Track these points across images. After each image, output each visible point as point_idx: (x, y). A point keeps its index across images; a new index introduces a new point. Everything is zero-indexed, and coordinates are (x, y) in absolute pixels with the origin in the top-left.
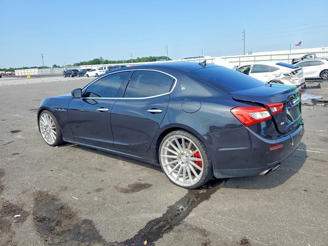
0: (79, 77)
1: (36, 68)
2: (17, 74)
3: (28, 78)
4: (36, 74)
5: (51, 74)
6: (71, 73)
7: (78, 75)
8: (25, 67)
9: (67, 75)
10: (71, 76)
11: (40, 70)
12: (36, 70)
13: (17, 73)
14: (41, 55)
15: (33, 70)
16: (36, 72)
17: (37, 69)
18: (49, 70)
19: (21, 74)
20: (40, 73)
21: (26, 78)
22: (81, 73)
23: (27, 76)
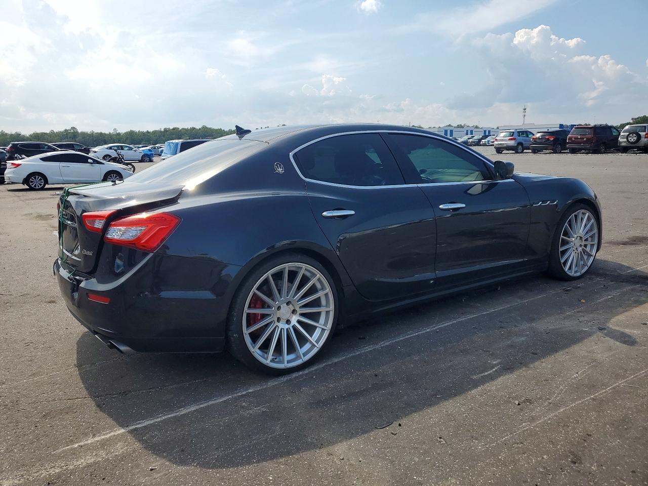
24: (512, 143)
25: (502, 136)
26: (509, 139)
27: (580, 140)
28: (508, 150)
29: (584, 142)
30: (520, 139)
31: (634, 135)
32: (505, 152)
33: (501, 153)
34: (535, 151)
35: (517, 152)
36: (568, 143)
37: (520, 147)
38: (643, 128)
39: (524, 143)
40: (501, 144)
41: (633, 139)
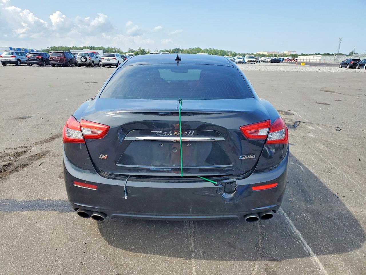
0: (358, 68)
1: (319, 54)
2: (299, 61)
3: (301, 65)
4: (318, 61)
5: (333, 63)
6: (350, 63)
7: (357, 66)
8: (317, 53)
9: (343, 66)
10: (348, 66)
11: (324, 57)
12: (319, 57)
13: (300, 59)
14: (340, 40)
15: (315, 57)
16: (318, 59)
17: (321, 56)
18: (334, 58)
19: (303, 61)
20: (323, 61)
21: (300, 65)
22: (362, 63)
23: (302, 63)
24: (13, 59)
25: (5, 54)
26: (11, 57)
27: (57, 59)
28: (10, 63)
29: (60, 60)
30: (18, 57)
31: (84, 58)
32: (9, 64)
33: (6, 65)
34: (30, 65)
35: (18, 65)
36: (51, 61)
37: (19, 62)
38: (87, 54)
39: (21, 59)
40: (5, 60)
41: (84, 60)
